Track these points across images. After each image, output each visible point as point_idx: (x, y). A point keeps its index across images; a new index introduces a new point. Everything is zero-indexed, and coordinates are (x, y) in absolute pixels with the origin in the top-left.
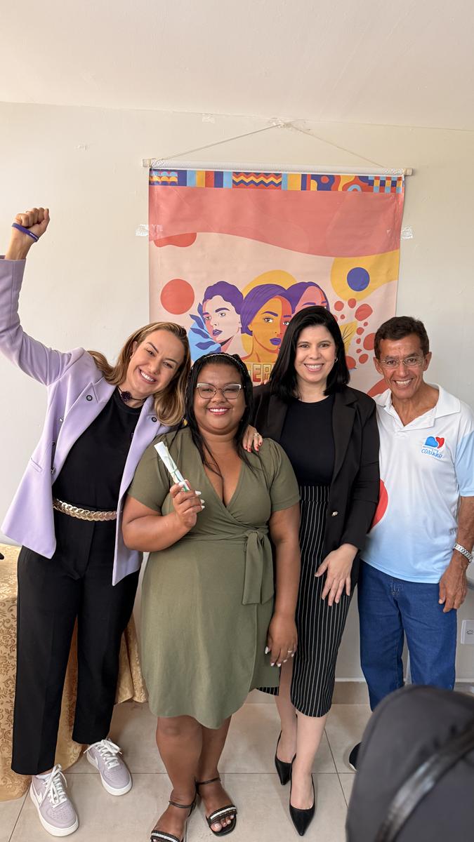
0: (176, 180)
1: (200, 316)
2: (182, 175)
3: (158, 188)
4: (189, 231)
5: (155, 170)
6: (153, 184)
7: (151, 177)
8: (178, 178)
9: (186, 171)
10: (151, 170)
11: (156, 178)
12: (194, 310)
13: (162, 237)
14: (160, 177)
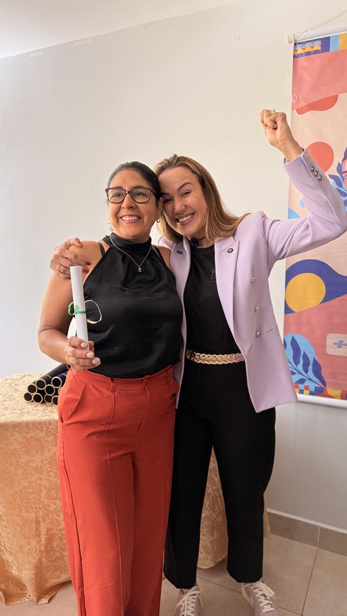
0: (319, 48)
1: (338, 175)
2: (326, 43)
3: (301, 60)
4: (330, 95)
5: (299, 43)
6: (298, 57)
7: (295, 50)
8: (322, 46)
9: (330, 37)
10: (295, 44)
11: (300, 51)
12: (333, 170)
13: (304, 104)
14: (304, 49)
